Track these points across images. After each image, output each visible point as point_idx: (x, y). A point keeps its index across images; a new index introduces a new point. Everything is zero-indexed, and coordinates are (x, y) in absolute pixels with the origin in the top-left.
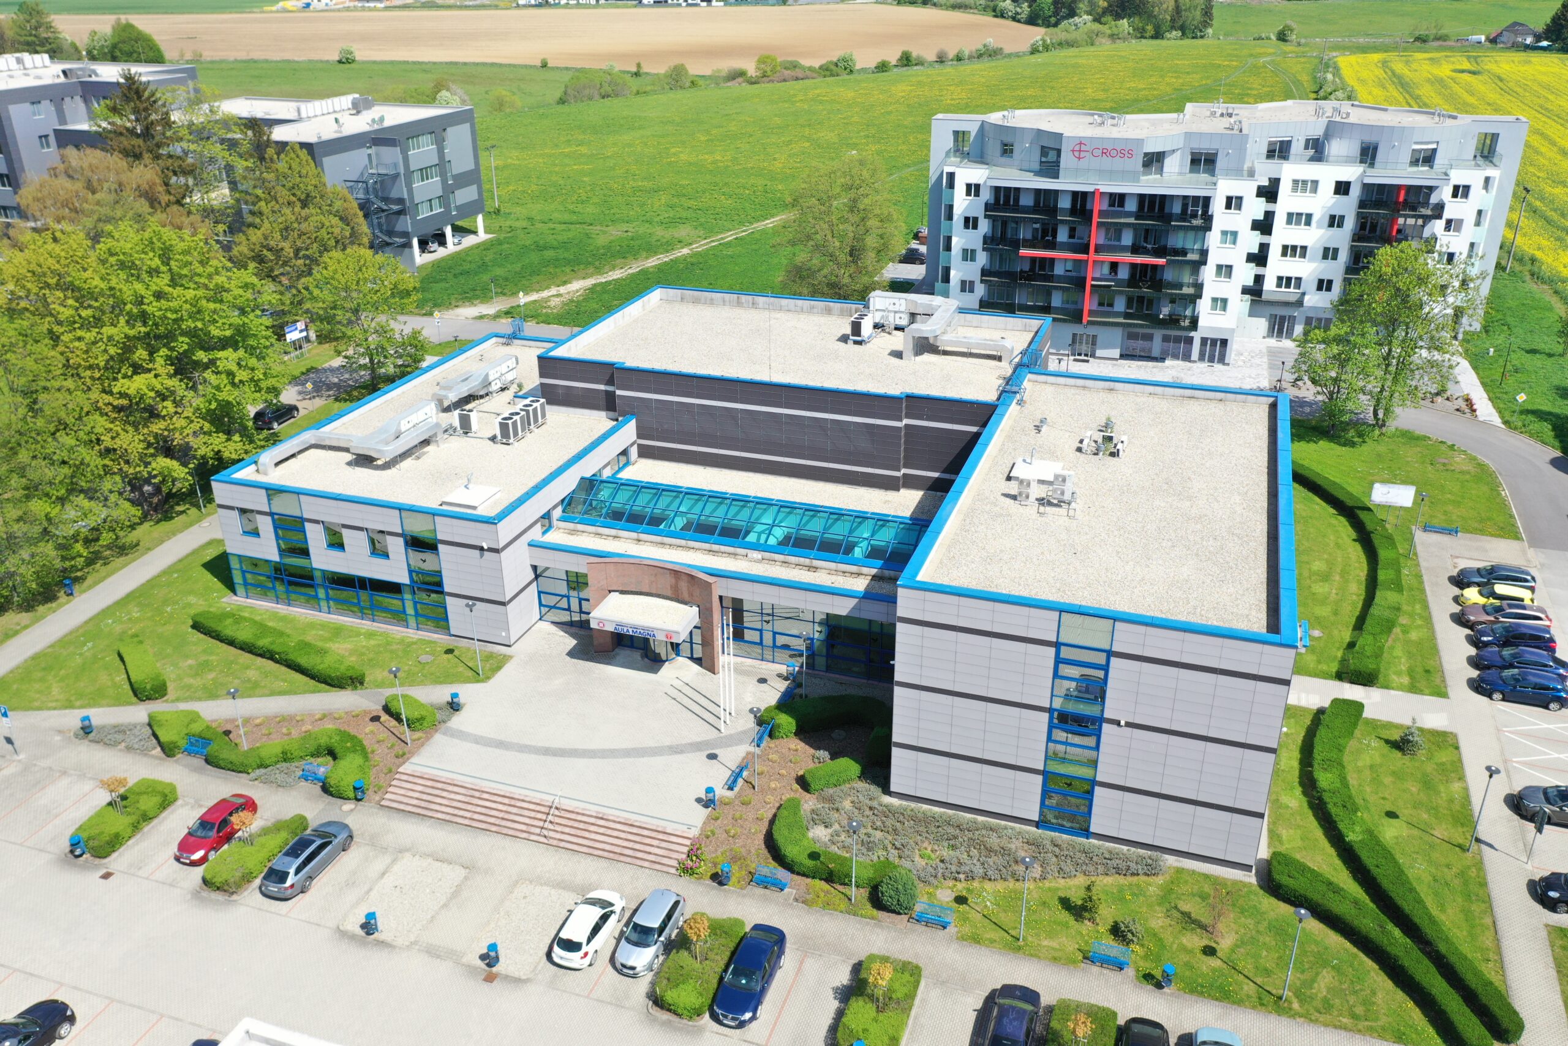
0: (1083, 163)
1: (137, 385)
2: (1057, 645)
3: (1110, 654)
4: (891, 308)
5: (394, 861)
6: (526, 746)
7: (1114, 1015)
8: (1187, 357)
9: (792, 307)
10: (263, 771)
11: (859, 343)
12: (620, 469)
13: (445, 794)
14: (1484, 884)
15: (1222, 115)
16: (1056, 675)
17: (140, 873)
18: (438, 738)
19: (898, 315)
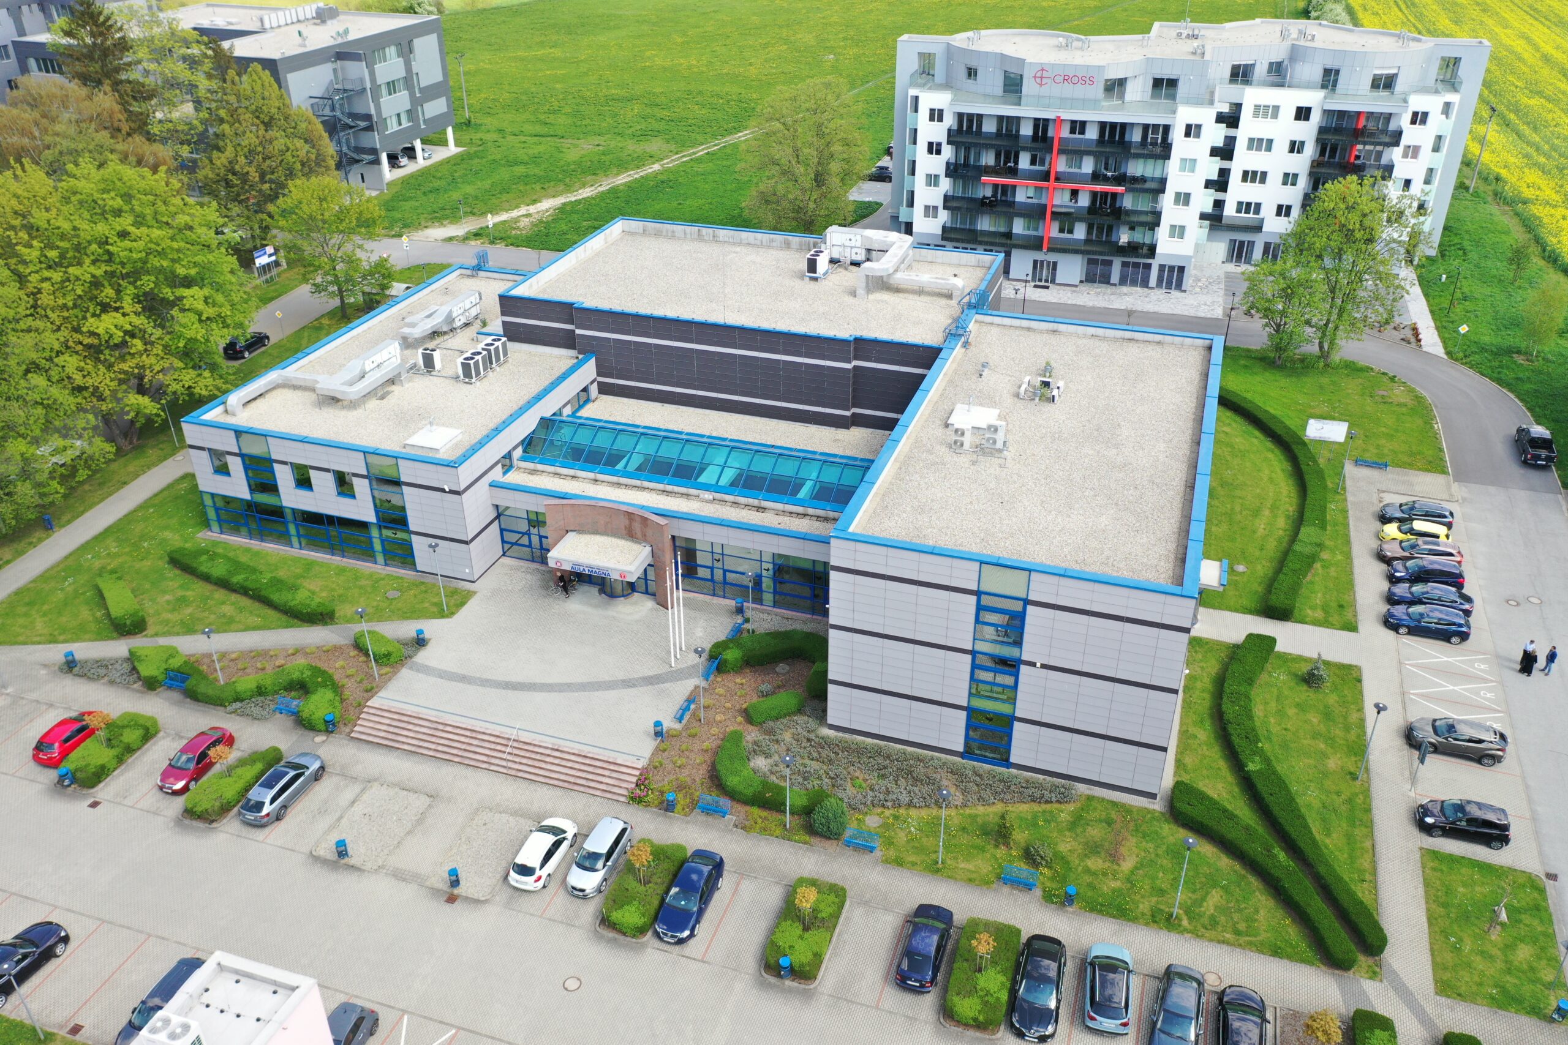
0: (1045, 90)
1: (107, 325)
2: (978, 593)
3: (1027, 602)
4: (848, 243)
5: (363, 790)
6: (488, 680)
7: (1018, 932)
8: (1145, 284)
9: (752, 240)
10: (238, 705)
11: (816, 279)
12: (581, 407)
13: (410, 727)
14: (1368, 810)
15: (1188, 36)
16: (977, 620)
17: (126, 802)
18: (405, 673)
19: (854, 250)
